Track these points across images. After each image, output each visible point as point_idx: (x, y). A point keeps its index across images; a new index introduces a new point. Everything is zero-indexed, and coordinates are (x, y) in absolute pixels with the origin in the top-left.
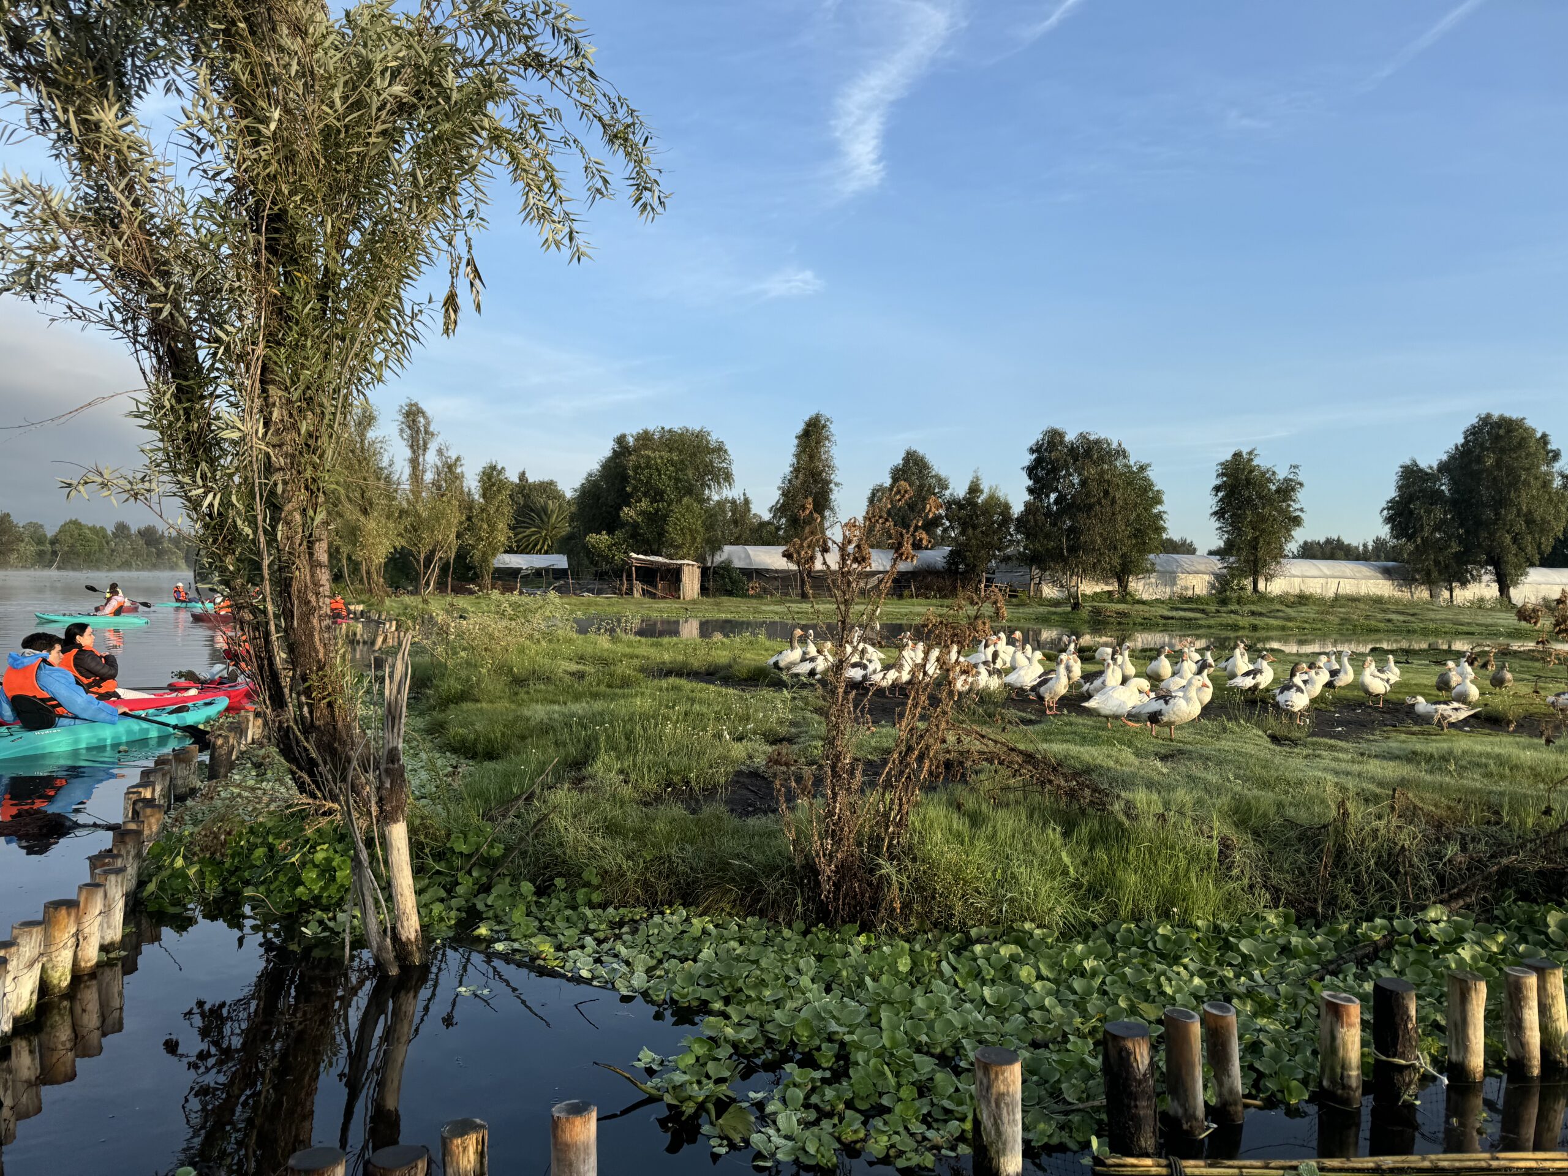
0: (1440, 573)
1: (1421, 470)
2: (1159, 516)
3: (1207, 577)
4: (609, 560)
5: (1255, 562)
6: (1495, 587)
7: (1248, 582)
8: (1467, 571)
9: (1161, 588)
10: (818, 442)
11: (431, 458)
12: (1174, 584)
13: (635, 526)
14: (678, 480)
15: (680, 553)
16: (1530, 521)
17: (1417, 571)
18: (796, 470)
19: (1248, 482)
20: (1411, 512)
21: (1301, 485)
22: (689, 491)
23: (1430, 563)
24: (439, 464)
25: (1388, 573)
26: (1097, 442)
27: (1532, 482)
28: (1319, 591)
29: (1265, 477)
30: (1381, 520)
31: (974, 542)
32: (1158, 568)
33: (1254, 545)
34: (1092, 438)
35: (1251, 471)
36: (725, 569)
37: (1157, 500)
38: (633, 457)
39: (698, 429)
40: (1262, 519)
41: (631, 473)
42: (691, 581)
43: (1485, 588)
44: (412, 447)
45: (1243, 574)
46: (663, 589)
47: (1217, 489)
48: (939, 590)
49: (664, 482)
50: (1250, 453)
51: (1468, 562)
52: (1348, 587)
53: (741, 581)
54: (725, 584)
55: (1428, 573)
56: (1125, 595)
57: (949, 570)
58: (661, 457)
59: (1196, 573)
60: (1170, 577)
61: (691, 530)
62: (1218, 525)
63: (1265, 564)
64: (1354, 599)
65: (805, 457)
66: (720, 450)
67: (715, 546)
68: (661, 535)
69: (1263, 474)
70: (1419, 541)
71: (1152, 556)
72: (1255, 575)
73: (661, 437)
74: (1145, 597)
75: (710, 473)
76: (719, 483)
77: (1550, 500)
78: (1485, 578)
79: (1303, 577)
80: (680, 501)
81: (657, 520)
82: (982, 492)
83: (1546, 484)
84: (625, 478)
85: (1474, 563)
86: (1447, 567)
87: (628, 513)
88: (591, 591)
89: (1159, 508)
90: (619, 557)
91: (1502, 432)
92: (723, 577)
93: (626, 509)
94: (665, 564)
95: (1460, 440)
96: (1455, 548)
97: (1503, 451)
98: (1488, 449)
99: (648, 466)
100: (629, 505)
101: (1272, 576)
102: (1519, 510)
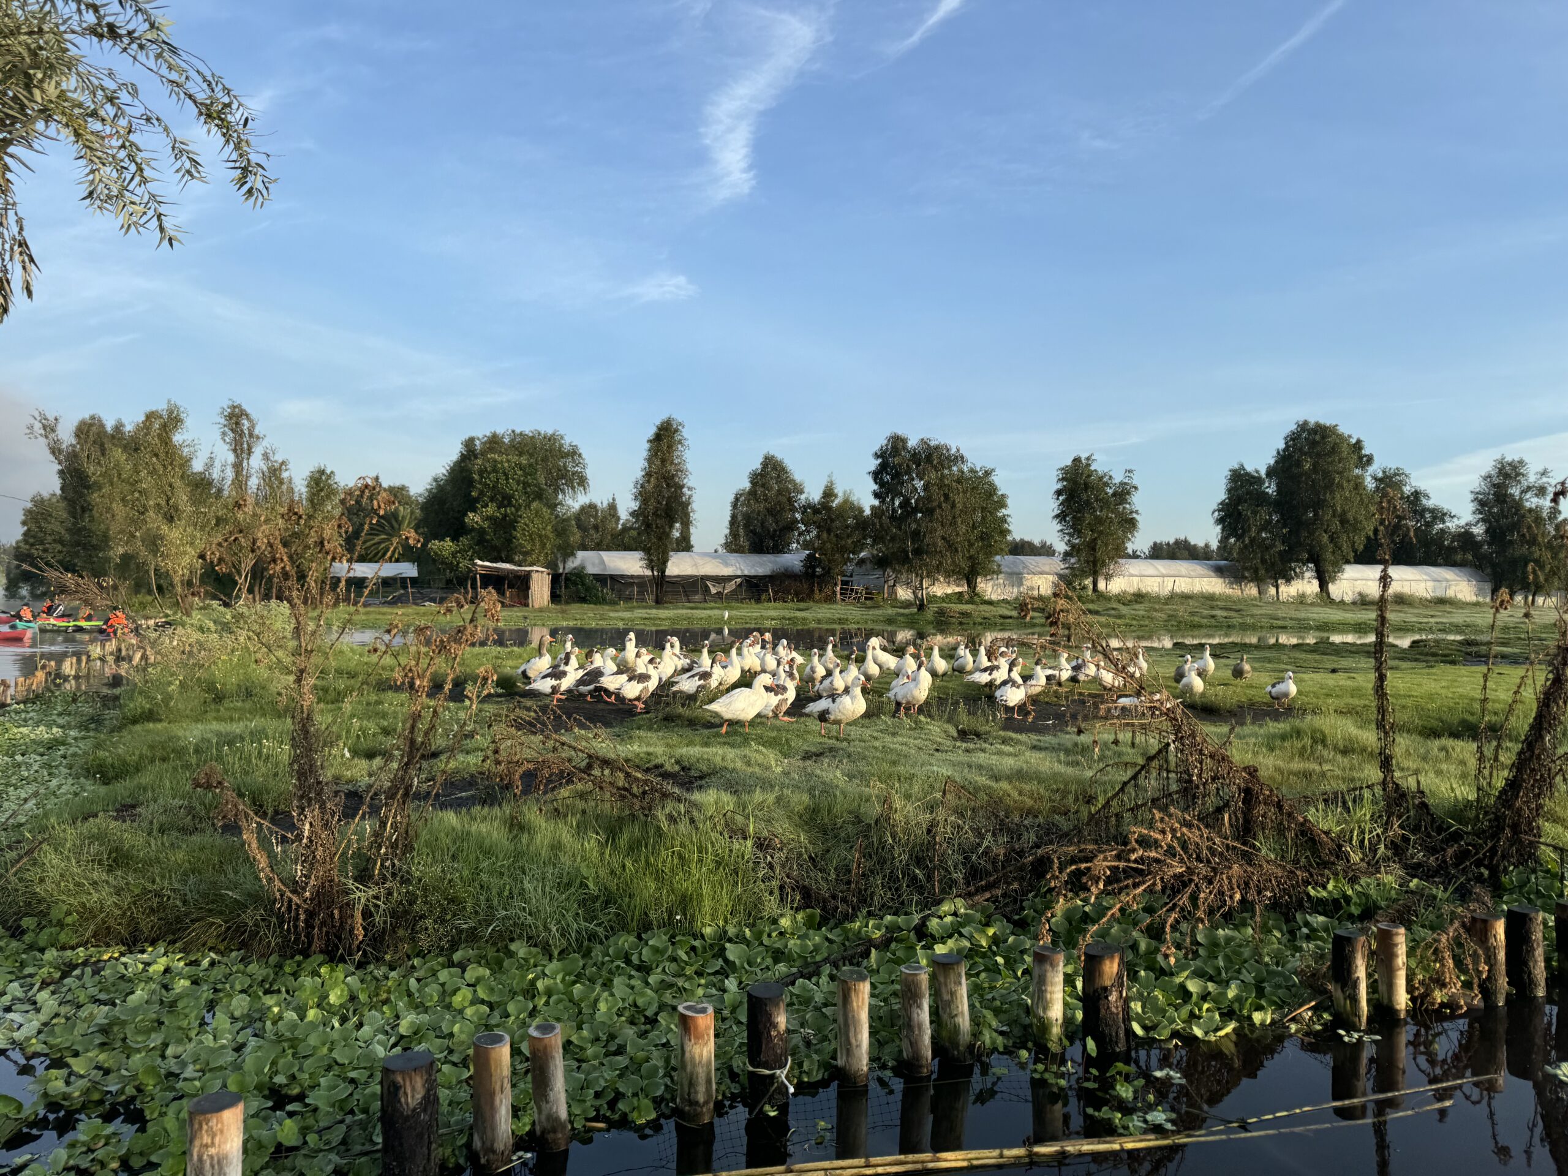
0: (1267, 570)
1: (1248, 474)
2: (1004, 519)
3: (1051, 578)
4: (453, 568)
5: (1095, 563)
6: (1316, 582)
7: (1088, 582)
8: (1291, 569)
9: (1009, 589)
10: (670, 447)
11: (256, 463)
12: (1021, 584)
13: (482, 531)
14: (526, 485)
15: (529, 559)
16: (1344, 521)
17: (1246, 569)
18: (648, 475)
19: (1087, 486)
20: (1240, 514)
21: (1136, 488)
22: (539, 496)
23: (1257, 561)
24: (265, 469)
25: (1220, 571)
26: (937, 448)
27: (1345, 484)
28: (1156, 589)
29: (1103, 482)
30: (1212, 521)
31: (828, 545)
32: (1004, 569)
33: (1092, 546)
34: (932, 444)
35: (1089, 476)
36: (578, 576)
37: (1002, 503)
38: (479, 461)
39: (550, 432)
40: (1100, 521)
41: (476, 477)
42: (540, 588)
43: (1306, 585)
44: (235, 450)
45: (1083, 574)
46: (511, 598)
47: (1059, 493)
48: (797, 594)
49: (512, 487)
50: (1088, 459)
51: (1291, 560)
52: (1184, 585)
53: (595, 588)
54: (578, 591)
55: (1256, 571)
56: (974, 596)
57: (806, 573)
58: (508, 461)
59: (1042, 573)
60: (1016, 577)
61: (540, 536)
62: (1059, 527)
63: (1104, 564)
64: (1186, 597)
65: (658, 462)
66: (574, 453)
67: (568, 552)
68: (509, 541)
69: (1101, 478)
70: (1247, 541)
71: (998, 558)
72: (1095, 574)
73: (512, 441)
74: (994, 597)
75: (563, 477)
76: (573, 488)
77: (1362, 500)
78: (1308, 575)
79: (1142, 576)
80: (528, 506)
81: (505, 526)
82: (836, 496)
83: (1358, 485)
84: (470, 483)
85: (1297, 561)
86: (1273, 564)
87: (473, 518)
88: (433, 600)
89: (1004, 511)
90: (464, 564)
91: (1317, 438)
92: (575, 584)
93: (471, 515)
94: (512, 571)
95: (1282, 445)
96: (1280, 547)
97: (1318, 455)
98: (1305, 454)
99: (495, 470)
100: (474, 510)
101: (1112, 576)
102: (1334, 511)
